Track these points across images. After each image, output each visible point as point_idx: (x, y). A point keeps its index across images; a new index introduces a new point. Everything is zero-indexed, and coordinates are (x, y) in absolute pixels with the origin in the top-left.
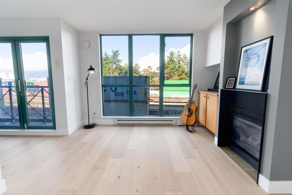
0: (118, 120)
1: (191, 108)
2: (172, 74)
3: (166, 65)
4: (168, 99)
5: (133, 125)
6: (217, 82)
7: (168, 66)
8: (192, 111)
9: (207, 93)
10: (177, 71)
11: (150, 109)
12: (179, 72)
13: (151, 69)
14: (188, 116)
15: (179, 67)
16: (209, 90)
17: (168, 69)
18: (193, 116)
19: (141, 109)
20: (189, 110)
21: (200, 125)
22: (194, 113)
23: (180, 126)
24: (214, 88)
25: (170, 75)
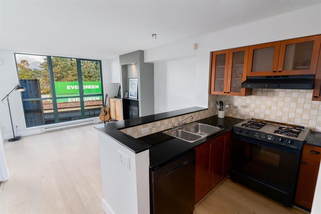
0: (45, 129)
1: (106, 110)
2: (64, 74)
3: (54, 61)
4: (64, 104)
5: (62, 129)
6: (119, 93)
7: (57, 63)
8: (107, 112)
9: (114, 99)
10: (71, 70)
11: (45, 119)
12: (74, 71)
13: (28, 64)
14: (104, 115)
15: (71, 64)
16: (115, 97)
17: (58, 67)
18: (108, 115)
19: (32, 120)
20: (105, 111)
21: (112, 120)
22: (108, 113)
23: (99, 123)
24: (118, 96)
25: (62, 74)
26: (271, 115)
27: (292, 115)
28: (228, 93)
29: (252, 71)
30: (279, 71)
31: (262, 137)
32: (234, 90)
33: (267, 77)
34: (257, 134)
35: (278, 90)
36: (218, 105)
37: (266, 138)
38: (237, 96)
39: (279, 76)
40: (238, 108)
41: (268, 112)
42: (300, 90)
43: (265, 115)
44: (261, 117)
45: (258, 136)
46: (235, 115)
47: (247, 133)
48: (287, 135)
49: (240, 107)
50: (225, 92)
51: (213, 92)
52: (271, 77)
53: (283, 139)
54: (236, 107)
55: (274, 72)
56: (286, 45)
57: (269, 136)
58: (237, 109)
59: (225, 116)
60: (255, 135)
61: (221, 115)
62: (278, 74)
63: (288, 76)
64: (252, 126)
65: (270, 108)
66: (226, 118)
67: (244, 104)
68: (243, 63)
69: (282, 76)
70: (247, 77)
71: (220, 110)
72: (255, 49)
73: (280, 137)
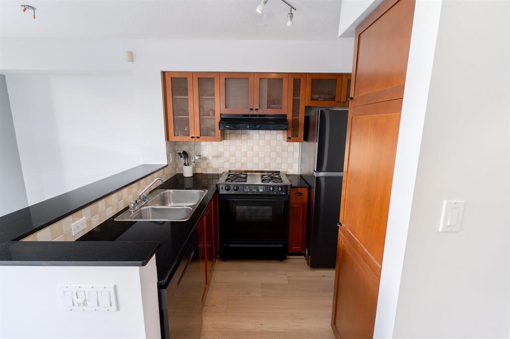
26: (248, 164)
27: (267, 160)
28: (198, 137)
29: (226, 108)
30: (256, 109)
31: (253, 190)
32: (205, 134)
33: (244, 115)
34: (247, 187)
35: (252, 132)
36: (181, 157)
37: (257, 190)
38: (205, 142)
39: (256, 116)
40: (208, 159)
41: (244, 160)
42: (272, 131)
43: (242, 164)
44: (238, 167)
45: (249, 190)
46: (206, 169)
47: (236, 190)
48: (274, 182)
49: (210, 158)
50: (192, 137)
51: (173, 138)
52: (248, 115)
53: (274, 187)
54: (205, 159)
55: (251, 109)
56: (260, 79)
57: (260, 187)
58: (208, 161)
59: (193, 174)
60: (246, 190)
61: (188, 172)
62: (255, 113)
63: (264, 116)
64: (237, 180)
65: (245, 154)
66: (195, 176)
67: (216, 153)
68: (213, 95)
69: (260, 116)
70: (221, 114)
71: (185, 165)
72: (230, 78)
73: (270, 186)
